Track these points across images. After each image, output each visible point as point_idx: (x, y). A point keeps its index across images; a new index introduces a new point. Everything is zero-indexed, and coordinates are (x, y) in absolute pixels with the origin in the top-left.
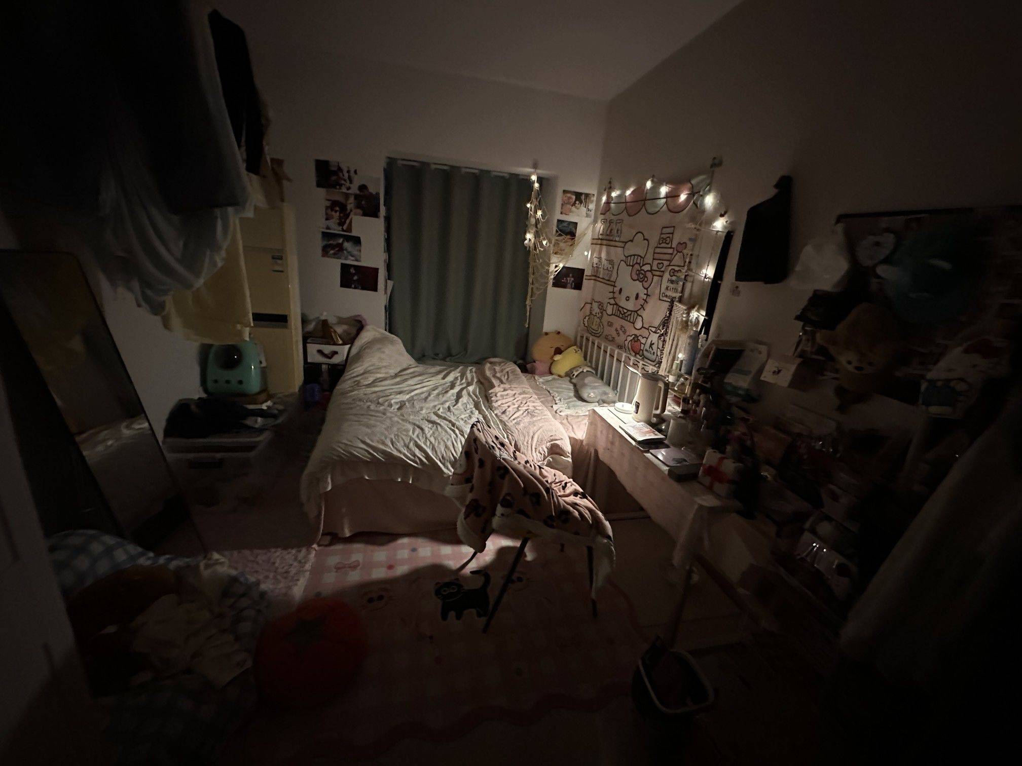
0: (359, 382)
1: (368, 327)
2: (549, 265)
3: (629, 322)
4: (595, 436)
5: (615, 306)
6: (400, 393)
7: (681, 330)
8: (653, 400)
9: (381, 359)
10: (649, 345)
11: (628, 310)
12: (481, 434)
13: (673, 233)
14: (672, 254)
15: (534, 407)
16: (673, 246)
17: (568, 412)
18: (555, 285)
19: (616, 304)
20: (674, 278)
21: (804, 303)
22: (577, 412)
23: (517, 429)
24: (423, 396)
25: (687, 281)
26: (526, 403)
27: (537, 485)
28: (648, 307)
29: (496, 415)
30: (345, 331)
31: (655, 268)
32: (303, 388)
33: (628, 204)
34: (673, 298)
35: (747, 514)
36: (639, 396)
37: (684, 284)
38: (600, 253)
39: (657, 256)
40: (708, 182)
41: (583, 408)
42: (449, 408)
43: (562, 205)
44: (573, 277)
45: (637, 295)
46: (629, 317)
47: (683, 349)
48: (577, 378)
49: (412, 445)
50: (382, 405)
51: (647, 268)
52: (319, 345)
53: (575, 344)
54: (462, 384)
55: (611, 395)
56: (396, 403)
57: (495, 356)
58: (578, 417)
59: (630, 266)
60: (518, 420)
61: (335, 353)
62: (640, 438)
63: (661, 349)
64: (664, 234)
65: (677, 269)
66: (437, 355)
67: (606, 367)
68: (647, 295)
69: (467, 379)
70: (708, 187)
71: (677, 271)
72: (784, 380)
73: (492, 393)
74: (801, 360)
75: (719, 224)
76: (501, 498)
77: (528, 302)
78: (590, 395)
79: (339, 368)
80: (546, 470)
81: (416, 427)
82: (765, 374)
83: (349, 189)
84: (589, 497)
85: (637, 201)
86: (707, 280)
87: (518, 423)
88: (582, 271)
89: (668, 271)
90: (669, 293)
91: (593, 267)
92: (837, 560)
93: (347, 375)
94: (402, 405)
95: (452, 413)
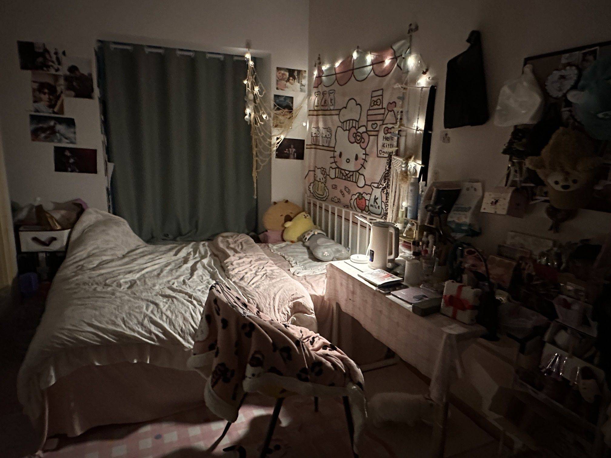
0: (82, 266)
1: (90, 210)
2: (270, 138)
3: (352, 181)
4: (336, 290)
5: (337, 170)
6: (130, 272)
7: (402, 179)
8: (386, 246)
9: (107, 242)
10: (374, 200)
11: (350, 172)
12: (222, 294)
13: (382, 95)
14: (384, 114)
15: (272, 270)
16: (384, 107)
17: (306, 273)
18: (278, 156)
19: (338, 168)
20: (389, 135)
21: (508, 137)
22: (314, 272)
23: (257, 292)
24: (155, 273)
25: (400, 136)
26: (263, 268)
27: (286, 339)
28: (368, 165)
29: (234, 282)
30: (63, 216)
31: (370, 128)
32: (16, 280)
33: (338, 75)
34: (390, 153)
35: (491, 337)
36: (373, 244)
37: (398, 138)
38: (317, 122)
39: (370, 118)
40: (408, 44)
41: (319, 268)
42: (184, 281)
43: (277, 81)
44: (294, 148)
45: (357, 156)
46: (351, 177)
47: (405, 198)
48: (309, 241)
49: (146, 322)
50: (109, 286)
51: (362, 129)
52: (34, 233)
53: (304, 210)
54: (195, 258)
55: (344, 251)
56: (126, 282)
57: (227, 231)
58: (316, 276)
59: (346, 130)
60: (258, 284)
61: (54, 239)
62: (379, 283)
63: (385, 202)
64: (374, 97)
65: (390, 126)
66: (166, 235)
67: (336, 228)
68: (366, 154)
69: (200, 253)
70: (409, 50)
71: (391, 129)
72: (502, 208)
73: (227, 263)
74: (514, 188)
75: (423, 81)
76: (250, 356)
77: (254, 174)
78: (324, 254)
79: (59, 255)
80: (293, 329)
81: (149, 303)
82: (484, 206)
83: (57, 70)
84: (338, 349)
85: (345, 72)
86: (418, 132)
87: (258, 287)
88: (303, 142)
89: (383, 131)
90: (386, 150)
91: (312, 136)
92: (579, 364)
93: (69, 260)
94: (133, 284)
95: (188, 286)
